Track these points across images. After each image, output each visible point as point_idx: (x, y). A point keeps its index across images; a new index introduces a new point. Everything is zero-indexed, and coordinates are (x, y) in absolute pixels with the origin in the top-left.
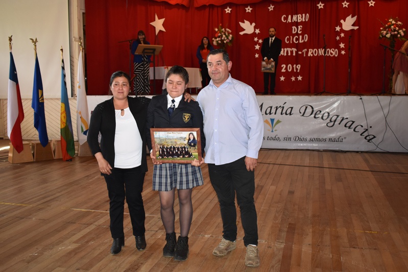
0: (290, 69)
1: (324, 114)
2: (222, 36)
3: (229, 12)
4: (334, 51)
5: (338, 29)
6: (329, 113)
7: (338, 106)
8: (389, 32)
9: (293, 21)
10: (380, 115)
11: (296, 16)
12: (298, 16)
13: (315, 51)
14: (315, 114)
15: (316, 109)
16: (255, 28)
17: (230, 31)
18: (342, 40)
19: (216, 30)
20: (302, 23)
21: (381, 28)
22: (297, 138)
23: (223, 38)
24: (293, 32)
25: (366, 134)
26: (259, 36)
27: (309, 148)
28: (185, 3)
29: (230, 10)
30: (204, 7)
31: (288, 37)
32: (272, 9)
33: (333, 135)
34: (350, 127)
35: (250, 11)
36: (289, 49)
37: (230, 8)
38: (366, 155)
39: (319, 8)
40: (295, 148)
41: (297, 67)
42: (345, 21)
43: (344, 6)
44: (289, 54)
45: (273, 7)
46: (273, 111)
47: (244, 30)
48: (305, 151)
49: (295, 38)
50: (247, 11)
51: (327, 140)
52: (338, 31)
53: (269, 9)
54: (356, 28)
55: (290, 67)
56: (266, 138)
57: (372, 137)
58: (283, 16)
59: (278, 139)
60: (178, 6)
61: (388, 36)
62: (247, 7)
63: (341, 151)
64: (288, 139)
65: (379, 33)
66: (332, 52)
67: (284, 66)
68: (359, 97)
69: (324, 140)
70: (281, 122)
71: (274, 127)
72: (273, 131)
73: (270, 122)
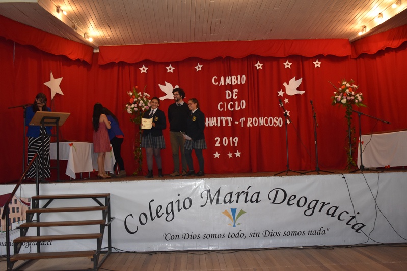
0: (225, 143)
1: (300, 199)
2: (138, 102)
3: (145, 71)
4: (277, 120)
5: (281, 93)
6: (306, 198)
8: (345, 97)
9: (226, 84)
11: (230, 77)
12: (233, 77)
13: (255, 120)
14: (288, 200)
15: (289, 193)
17: (149, 96)
18: (287, 106)
19: (131, 94)
20: (237, 86)
21: (335, 92)
22: (268, 233)
23: (140, 105)
24: (227, 98)
25: (353, 222)
27: (284, 246)
28: (87, 59)
29: (146, 69)
30: (112, 64)
31: (221, 103)
32: (200, 69)
34: (332, 216)
35: (172, 71)
36: (223, 118)
37: (146, 67)
39: (257, 68)
41: (234, 140)
42: (288, 84)
43: (286, 66)
44: (224, 125)
45: (201, 66)
46: (234, 198)
47: (165, 94)
49: (230, 104)
50: (168, 71)
52: (280, 96)
53: (196, 69)
54: (302, 92)
55: (225, 140)
56: (226, 236)
57: (360, 225)
58: (214, 78)
59: (242, 235)
60: (78, 61)
61: (344, 101)
62: (168, 66)
63: (325, 246)
64: (255, 235)
65: (332, 97)
66: (275, 121)
67: (218, 139)
68: (341, 176)
69: (302, 233)
70: (245, 212)
71: (236, 220)
72: (236, 225)
73: (231, 213)
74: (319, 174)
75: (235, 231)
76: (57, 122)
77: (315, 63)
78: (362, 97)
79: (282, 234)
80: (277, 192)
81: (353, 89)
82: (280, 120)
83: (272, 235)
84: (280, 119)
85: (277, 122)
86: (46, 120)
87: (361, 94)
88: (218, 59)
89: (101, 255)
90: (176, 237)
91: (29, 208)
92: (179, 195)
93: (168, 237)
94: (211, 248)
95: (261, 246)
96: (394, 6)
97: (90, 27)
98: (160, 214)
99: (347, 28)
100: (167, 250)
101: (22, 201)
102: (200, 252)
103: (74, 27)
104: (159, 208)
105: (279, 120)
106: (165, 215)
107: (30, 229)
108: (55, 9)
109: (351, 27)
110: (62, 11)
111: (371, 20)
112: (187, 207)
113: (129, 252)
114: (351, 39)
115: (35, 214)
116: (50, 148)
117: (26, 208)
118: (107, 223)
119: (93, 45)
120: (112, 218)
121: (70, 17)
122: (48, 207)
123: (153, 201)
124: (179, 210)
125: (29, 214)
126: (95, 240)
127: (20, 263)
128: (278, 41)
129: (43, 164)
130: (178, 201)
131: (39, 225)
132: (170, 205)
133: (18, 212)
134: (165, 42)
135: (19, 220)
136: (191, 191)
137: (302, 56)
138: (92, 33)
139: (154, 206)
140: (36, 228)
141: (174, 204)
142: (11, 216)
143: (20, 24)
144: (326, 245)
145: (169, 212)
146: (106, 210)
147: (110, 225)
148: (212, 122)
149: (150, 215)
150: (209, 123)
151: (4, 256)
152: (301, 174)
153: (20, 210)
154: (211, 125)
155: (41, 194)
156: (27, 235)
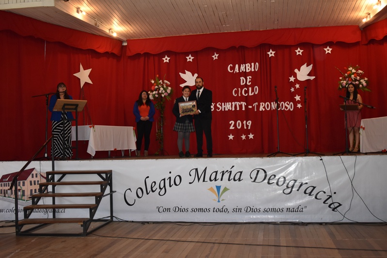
0: (239, 126)
1: (279, 179)
2: (159, 89)
3: (168, 61)
4: (289, 105)
5: (292, 79)
6: (285, 178)
7: (295, 170)
9: (241, 71)
10: (345, 178)
11: (244, 65)
12: (247, 65)
13: (268, 104)
14: (268, 179)
15: (269, 173)
17: (169, 83)
18: (298, 91)
20: (251, 73)
21: (341, 78)
22: (249, 208)
23: (160, 92)
24: (242, 84)
25: (329, 201)
27: (264, 221)
28: (116, 51)
29: (168, 59)
30: (138, 56)
31: (236, 89)
32: (217, 58)
33: (290, 204)
34: (310, 195)
35: (191, 60)
36: (238, 103)
37: (168, 57)
38: (331, 227)
39: (270, 56)
40: (247, 221)
41: (248, 123)
42: (299, 71)
43: (298, 54)
44: (238, 109)
45: (217, 55)
46: (219, 176)
47: (186, 82)
48: (258, 225)
49: (244, 90)
50: (188, 60)
51: (285, 210)
52: (292, 81)
53: (213, 58)
54: (312, 78)
55: (239, 123)
56: (212, 210)
57: (337, 205)
58: (230, 66)
59: (226, 211)
60: (107, 54)
62: (188, 56)
63: (302, 223)
64: (238, 210)
65: (338, 82)
66: (287, 105)
67: (232, 122)
68: (319, 158)
69: (281, 210)
70: (228, 189)
71: (221, 196)
72: (220, 200)
75: (219, 206)
76: (76, 109)
77: (325, 49)
78: (366, 82)
79: (262, 210)
80: (258, 171)
81: (358, 75)
83: (253, 210)
84: (292, 103)
86: (66, 107)
87: (366, 79)
88: (233, 48)
90: (168, 210)
92: (170, 173)
93: (161, 210)
98: (154, 190)
101: (41, 175)
102: (186, 224)
103: (96, 24)
104: (154, 184)
105: (290, 105)
106: (158, 190)
108: (75, 10)
110: (82, 12)
112: (177, 183)
113: (128, 221)
114: (360, 25)
117: (44, 181)
119: (118, 38)
121: (89, 15)
122: (61, 181)
123: (148, 177)
124: (170, 186)
125: (43, 187)
128: (289, 29)
130: (170, 178)
131: (54, 195)
132: (163, 181)
134: (184, 34)
137: (312, 44)
138: (116, 28)
139: (149, 182)
141: (166, 180)
143: (50, 24)
144: (304, 222)
145: (161, 187)
147: (112, 194)
148: (228, 106)
149: (146, 190)
150: (224, 108)
152: (294, 155)
154: (227, 110)
155: (56, 169)
156: (38, 204)
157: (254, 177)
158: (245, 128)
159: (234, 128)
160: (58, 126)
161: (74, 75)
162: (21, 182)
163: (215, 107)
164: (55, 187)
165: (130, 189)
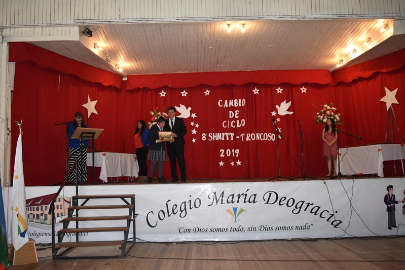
0: (228, 154)
1: (289, 200)
3: (164, 96)
4: (271, 135)
5: (274, 114)
6: (294, 200)
8: (326, 117)
9: (230, 106)
10: (345, 199)
11: (232, 100)
12: (235, 101)
13: (253, 135)
14: (279, 201)
15: (280, 195)
16: (191, 112)
18: (279, 124)
19: (153, 113)
20: (238, 108)
21: (318, 113)
22: (263, 227)
24: (230, 117)
25: (332, 219)
26: (195, 121)
28: (118, 86)
29: (165, 93)
30: (137, 90)
31: (225, 121)
32: (208, 94)
33: (299, 224)
34: (315, 214)
35: (185, 95)
36: (227, 134)
38: (335, 241)
39: (255, 93)
41: (236, 152)
42: (280, 106)
43: (278, 92)
44: (228, 139)
45: (209, 91)
46: (236, 199)
47: (180, 114)
49: (232, 122)
50: (183, 95)
51: (294, 228)
52: (273, 116)
53: (205, 94)
54: (291, 113)
55: (228, 151)
56: (229, 230)
57: (338, 222)
58: (219, 101)
59: (242, 229)
60: (111, 88)
61: (325, 120)
62: (183, 91)
63: (309, 239)
64: (252, 229)
65: (316, 117)
66: (269, 136)
67: (222, 151)
68: (323, 182)
69: (291, 228)
70: (244, 210)
71: (237, 216)
72: (237, 221)
73: (233, 212)
74: (304, 180)
75: (236, 226)
76: (93, 137)
77: (301, 89)
78: (339, 117)
79: (274, 228)
80: (270, 194)
81: (333, 111)
82: (273, 136)
83: (266, 229)
84: (273, 134)
85: (271, 137)
86: (84, 135)
87: (339, 115)
88: (223, 86)
89: (127, 244)
90: (189, 231)
91: (70, 205)
92: (190, 196)
93: (182, 230)
94: (216, 240)
95: (257, 238)
96: (365, 44)
97: (121, 60)
98: (175, 212)
99: (328, 61)
100: (180, 241)
101: (64, 200)
102: (207, 243)
103: (107, 60)
104: (175, 207)
106: (179, 212)
107: (70, 222)
108: (93, 45)
109: (331, 61)
110: (98, 46)
111: (347, 55)
112: (197, 206)
113: (150, 242)
114: (331, 70)
115: (75, 210)
116: (87, 157)
117: (67, 206)
118: (132, 218)
119: (122, 74)
120: (136, 214)
121: (105, 52)
122: (85, 205)
123: (169, 200)
124: (191, 208)
125: (70, 210)
126: (123, 232)
127: (63, 249)
128: (272, 71)
129: (82, 170)
130: (190, 201)
131: (77, 219)
132: (184, 204)
133: (61, 208)
134: (181, 72)
135: (62, 215)
136: (200, 193)
137: (291, 84)
138: (122, 65)
139: (171, 205)
140: (75, 222)
141: (187, 203)
142: (56, 211)
143: (65, 57)
145: (182, 210)
146: (132, 208)
147: (135, 220)
148: (219, 137)
149: (166, 213)
150: (215, 138)
151: (50, 244)
152: (291, 180)
153: (63, 207)
154: (217, 139)
155: (79, 194)
156: (68, 228)
157: (266, 199)
158: (234, 155)
159: (223, 156)
160: (75, 152)
161: (83, 105)
162: (44, 206)
163: (207, 137)
164: (79, 211)
165: (152, 212)
